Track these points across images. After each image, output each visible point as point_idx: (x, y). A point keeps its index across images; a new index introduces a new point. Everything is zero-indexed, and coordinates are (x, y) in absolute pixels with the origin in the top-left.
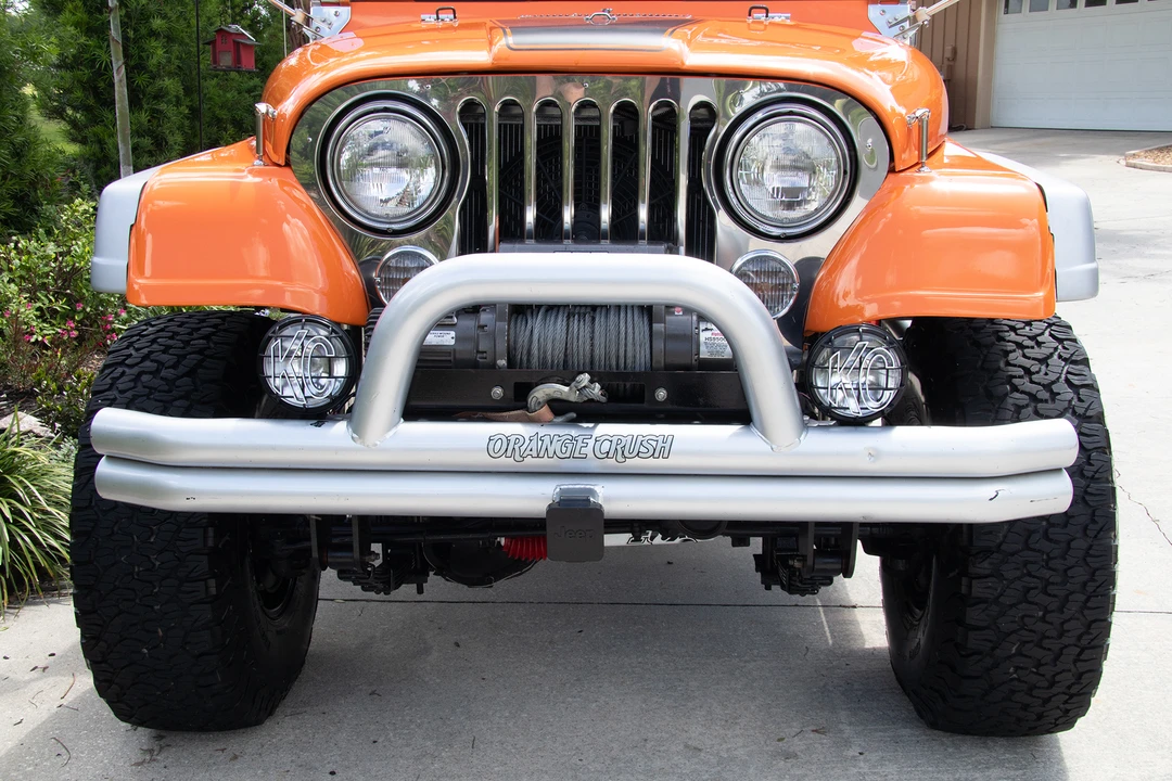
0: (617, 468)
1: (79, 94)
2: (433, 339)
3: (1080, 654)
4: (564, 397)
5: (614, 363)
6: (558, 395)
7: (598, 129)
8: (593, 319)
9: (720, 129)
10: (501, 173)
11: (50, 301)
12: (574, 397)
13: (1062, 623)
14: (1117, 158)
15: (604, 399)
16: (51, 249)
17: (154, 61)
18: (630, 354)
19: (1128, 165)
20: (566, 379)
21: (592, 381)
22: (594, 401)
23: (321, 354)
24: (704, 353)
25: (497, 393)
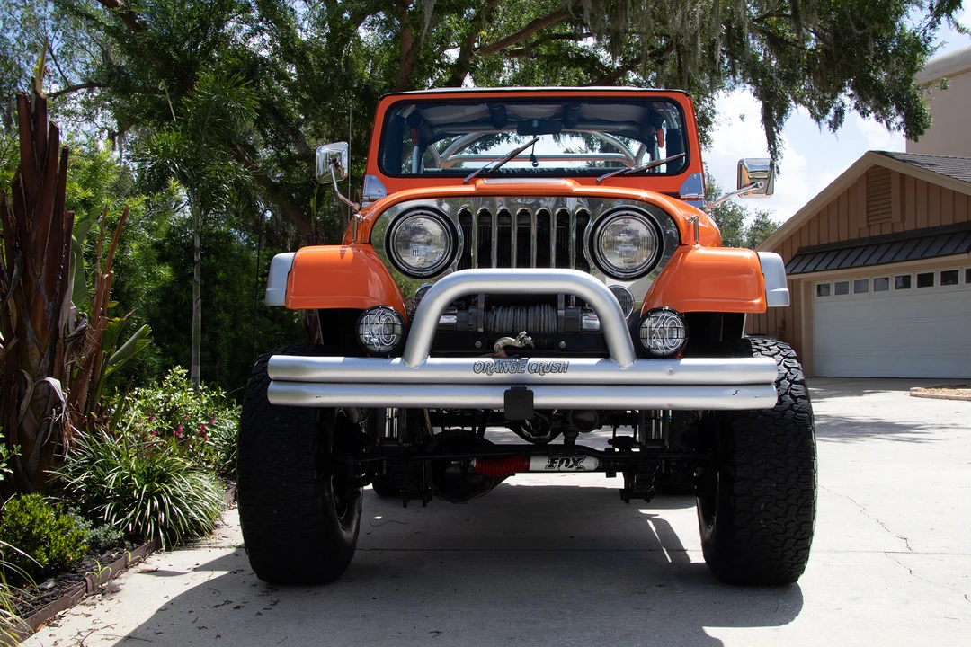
0: (540, 379)
1: (164, 321)
2: (444, 320)
3: (798, 511)
4: (513, 344)
5: (538, 330)
6: (509, 343)
7: (529, 229)
8: (527, 311)
9: (591, 224)
10: (479, 251)
11: (161, 423)
12: (518, 344)
13: (787, 491)
14: (905, 392)
15: (533, 345)
16: (160, 395)
17: (217, 299)
18: (546, 325)
19: (911, 395)
20: (514, 335)
21: (527, 335)
22: (528, 346)
23: (389, 322)
24: (584, 327)
25: (478, 344)
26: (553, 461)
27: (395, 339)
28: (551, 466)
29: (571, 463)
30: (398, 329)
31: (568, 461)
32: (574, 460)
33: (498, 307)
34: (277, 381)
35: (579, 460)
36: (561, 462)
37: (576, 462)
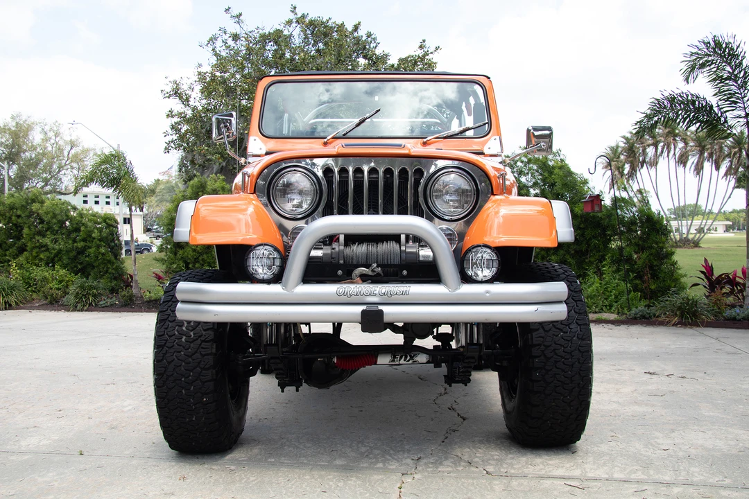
0: (388, 300)
2: (315, 253)
4: (366, 273)
5: (386, 261)
6: (364, 273)
7: (378, 181)
8: (377, 246)
9: (425, 179)
10: (339, 198)
12: (370, 273)
15: (382, 274)
18: (392, 258)
20: (367, 266)
21: (378, 266)
22: (378, 275)
23: (270, 256)
24: (421, 259)
25: (340, 272)
26: (395, 357)
27: (275, 269)
28: (393, 361)
29: (408, 358)
30: (278, 262)
31: (406, 357)
32: (410, 356)
33: (354, 243)
34: (183, 302)
35: (414, 355)
36: (401, 358)
37: (412, 358)
